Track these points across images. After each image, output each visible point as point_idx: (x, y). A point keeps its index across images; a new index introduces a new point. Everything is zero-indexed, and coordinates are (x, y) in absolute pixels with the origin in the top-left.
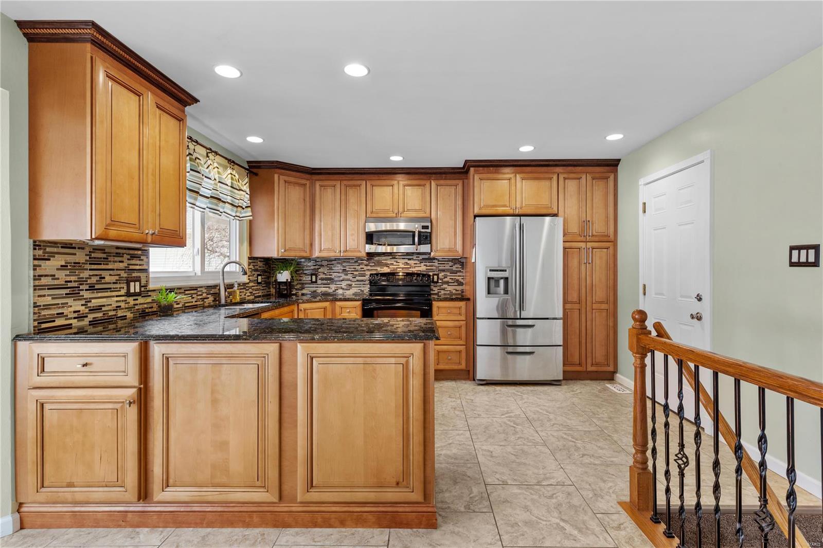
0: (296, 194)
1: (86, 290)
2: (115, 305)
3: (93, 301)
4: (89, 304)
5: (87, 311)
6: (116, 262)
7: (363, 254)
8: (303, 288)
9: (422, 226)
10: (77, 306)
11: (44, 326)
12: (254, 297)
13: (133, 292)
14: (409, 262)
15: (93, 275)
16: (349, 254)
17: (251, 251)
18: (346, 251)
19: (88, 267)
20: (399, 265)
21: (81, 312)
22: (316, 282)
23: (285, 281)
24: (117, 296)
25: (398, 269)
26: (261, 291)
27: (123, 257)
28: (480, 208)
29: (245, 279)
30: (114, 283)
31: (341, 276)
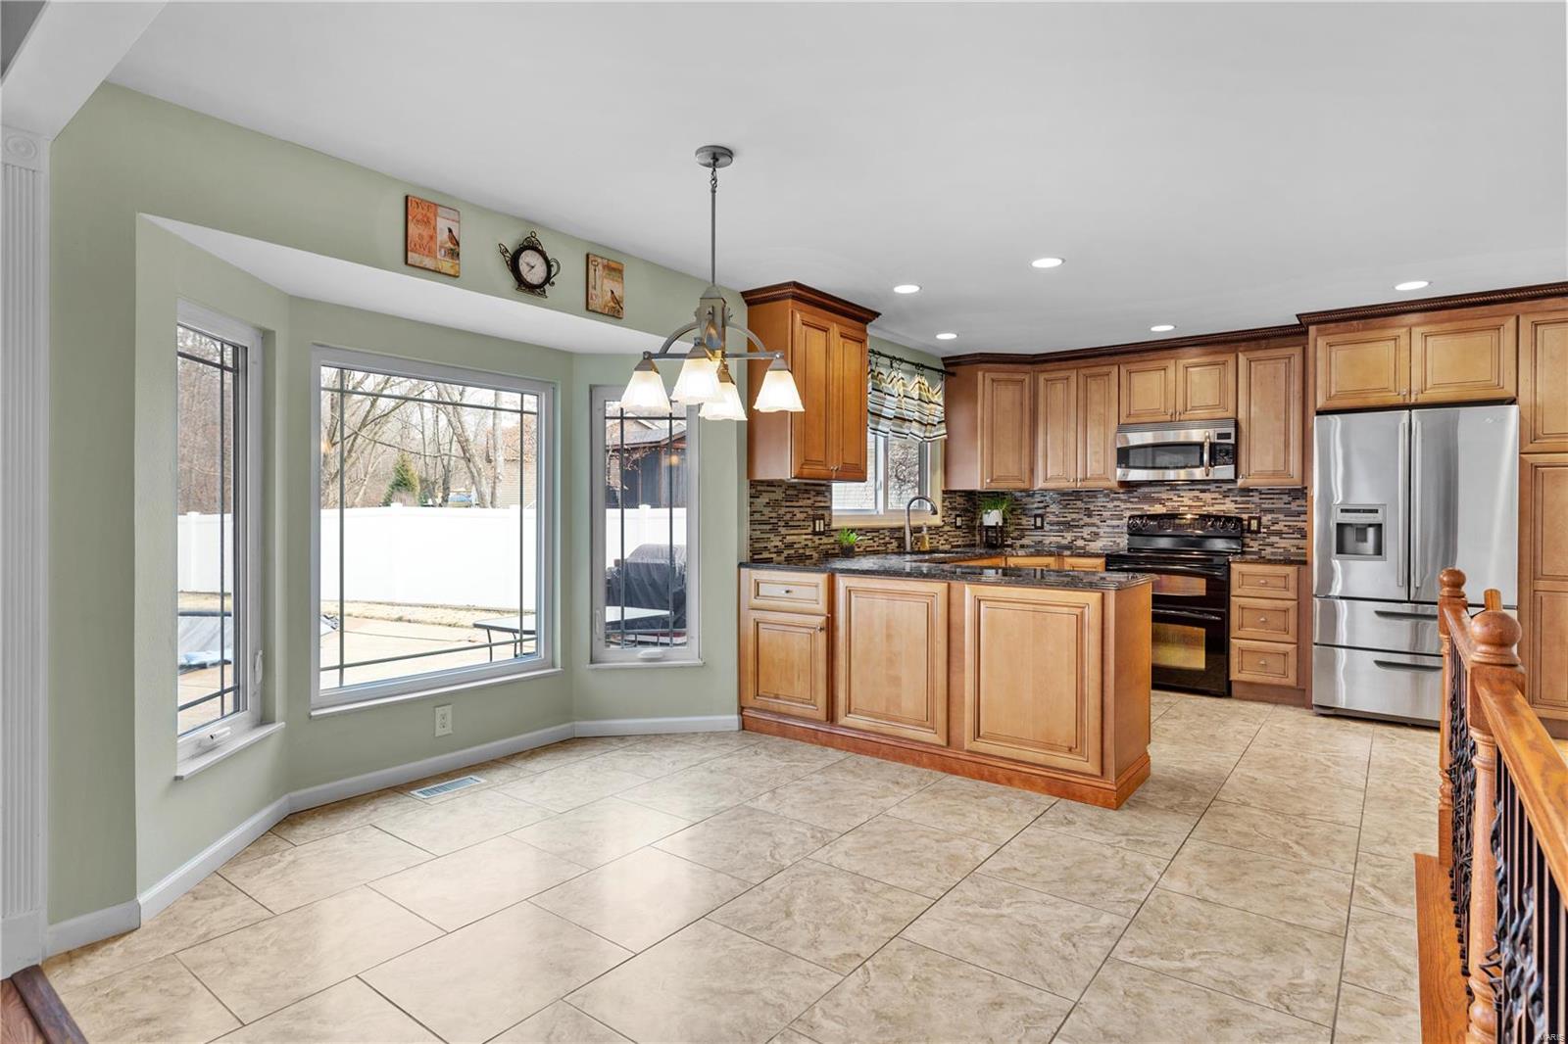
0: (1007, 396)
1: (783, 526)
2: (804, 543)
3: (787, 537)
4: (785, 541)
5: (783, 546)
6: (804, 499)
7: (1113, 484)
8: (1022, 537)
9: (1218, 434)
10: (776, 542)
11: (756, 556)
12: (950, 546)
13: (819, 530)
14: (1202, 495)
15: (788, 512)
16: (1091, 485)
17: (946, 483)
18: (1085, 479)
19: (784, 504)
20: (1182, 501)
21: (779, 548)
22: (1042, 527)
23: (994, 524)
24: (805, 534)
25: (1181, 508)
26: (961, 539)
27: (810, 493)
28: (1329, 398)
29: (937, 520)
30: (803, 520)
31: (1081, 519)
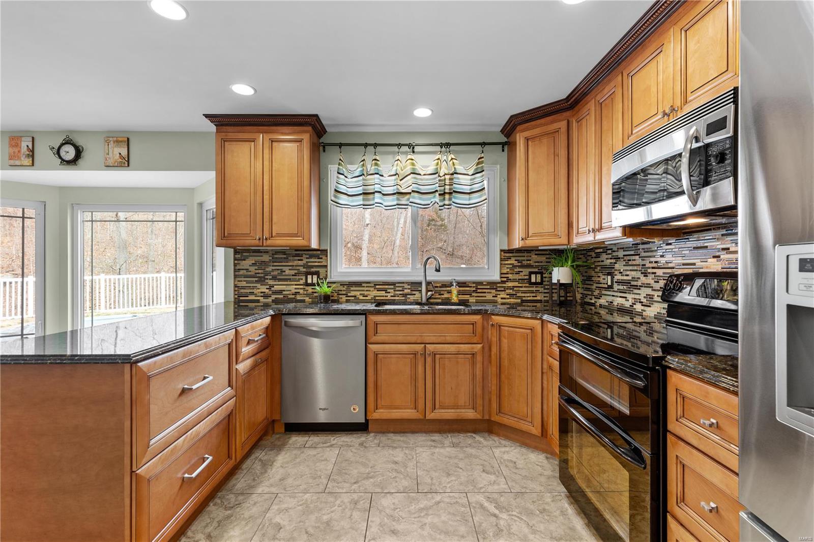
0: (542, 153)
1: (270, 279)
2: (294, 291)
3: (275, 286)
4: (272, 289)
5: (270, 292)
6: (295, 260)
10: (264, 289)
11: (241, 298)
12: (519, 301)
13: (311, 282)
15: (275, 270)
17: (509, 242)
19: (272, 264)
21: (266, 293)
22: (612, 286)
24: (296, 285)
27: (302, 256)
30: (293, 275)
31: (639, 278)
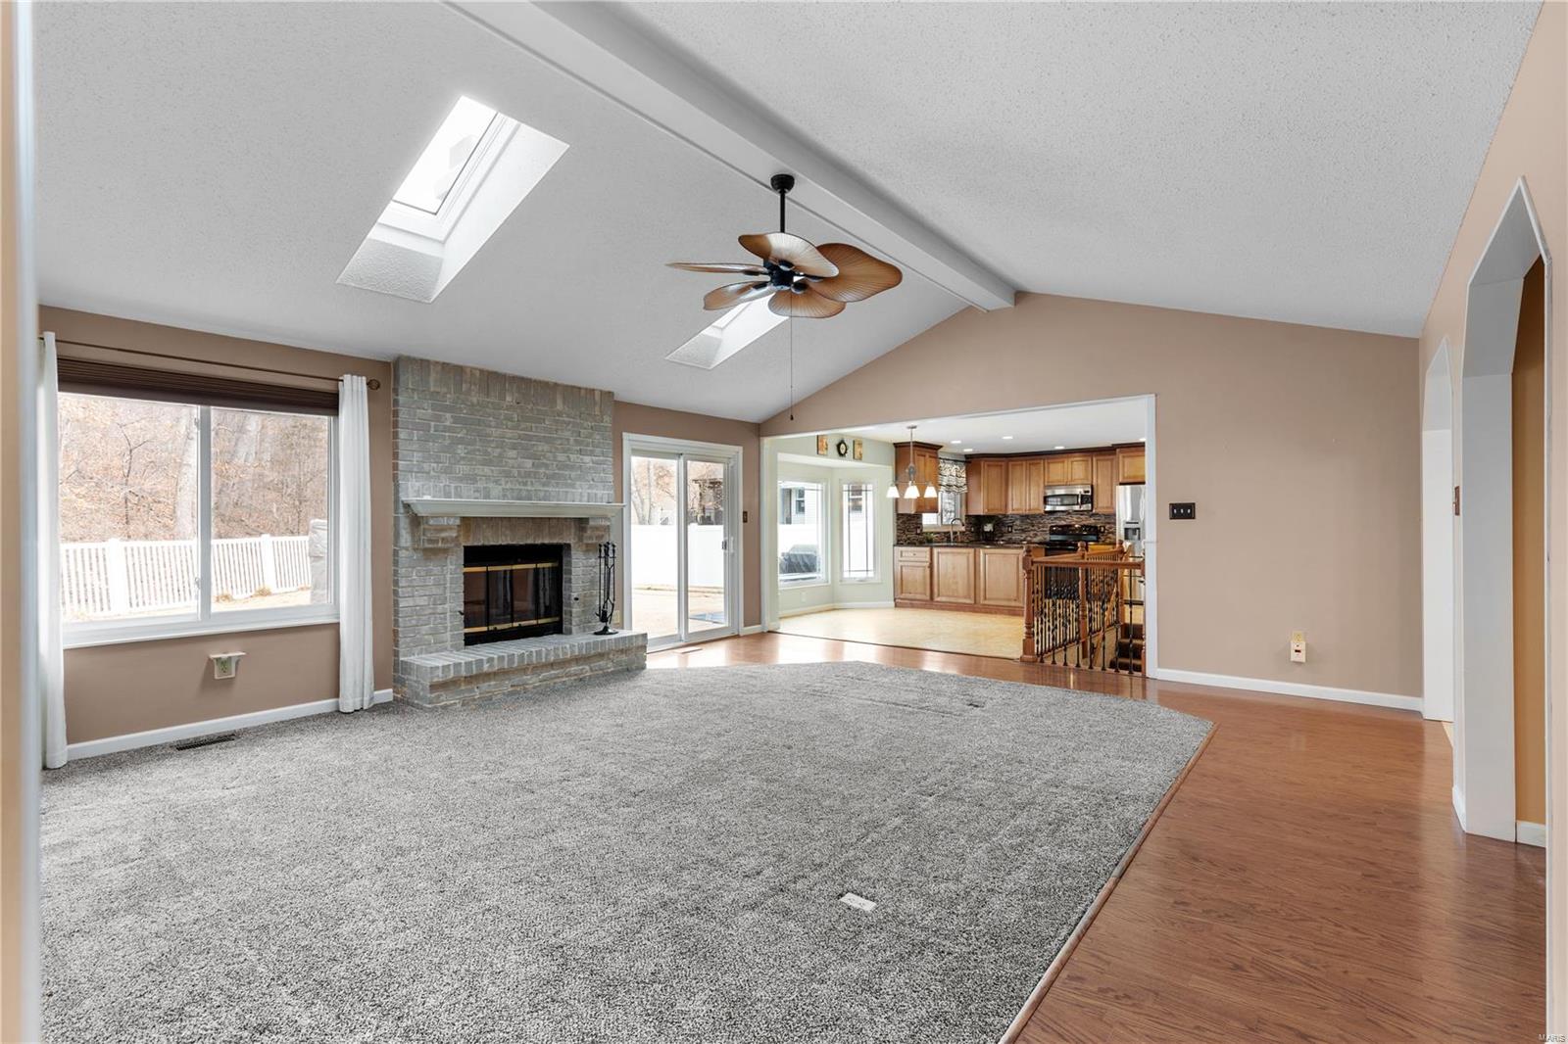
0: (994, 473)
7: (1042, 512)
8: (1002, 536)
9: (1084, 491)
10: (905, 536)
14: (1079, 517)
16: (1032, 512)
17: (967, 511)
18: (1030, 510)
20: (1074, 520)
22: (1012, 532)
23: (989, 530)
25: (1073, 523)
26: (975, 535)
28: (1124, 478)
29: (963, 529)
31: (1029, 527)
